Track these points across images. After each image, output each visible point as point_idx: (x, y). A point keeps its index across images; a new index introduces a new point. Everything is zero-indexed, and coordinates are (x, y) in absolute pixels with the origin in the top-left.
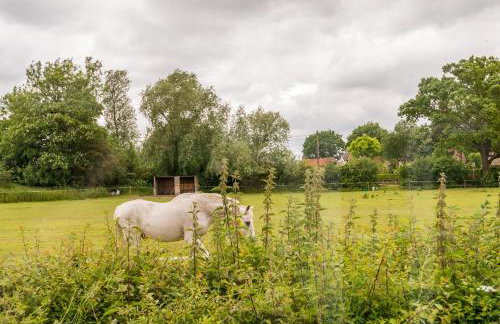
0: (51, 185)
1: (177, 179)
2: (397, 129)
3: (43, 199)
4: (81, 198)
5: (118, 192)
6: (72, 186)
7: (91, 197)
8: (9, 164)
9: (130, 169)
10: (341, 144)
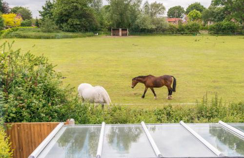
0: (73, 31)
1: (120, 29)
2: (209, 8)
3: (71, 37)
4: (84, 37)
5: (97, 34)
6: (81, 32)
7: (88, 36)
8: (57, 23)
9: (102, 24)
10: (183, 12)
